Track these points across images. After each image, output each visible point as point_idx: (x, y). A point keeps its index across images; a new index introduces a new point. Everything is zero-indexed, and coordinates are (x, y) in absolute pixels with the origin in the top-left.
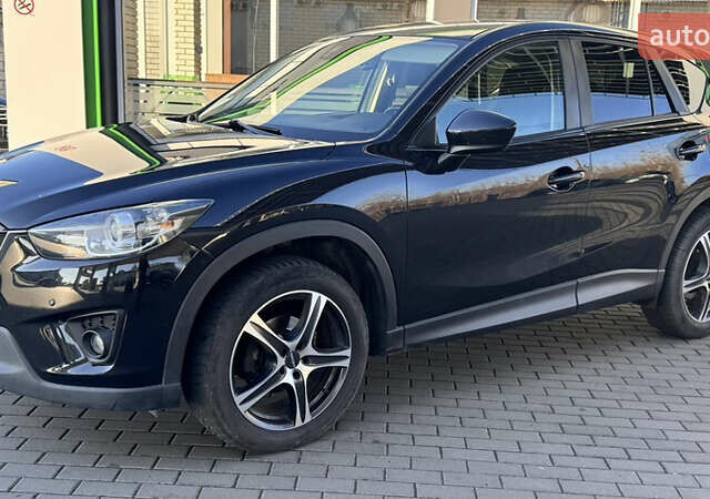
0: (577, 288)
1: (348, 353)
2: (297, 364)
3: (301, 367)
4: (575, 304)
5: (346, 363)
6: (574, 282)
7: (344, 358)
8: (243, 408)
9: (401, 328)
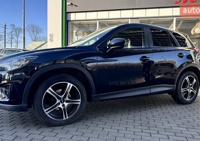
0: (150, 88)
1: (80, 100)
2: (64, 102)
3: (65, 103)
4: (150, 92)
5: (79, 103)
6: (149, 87)
7: (79, 102)
8: (47, 113)
9: (97, 95)
